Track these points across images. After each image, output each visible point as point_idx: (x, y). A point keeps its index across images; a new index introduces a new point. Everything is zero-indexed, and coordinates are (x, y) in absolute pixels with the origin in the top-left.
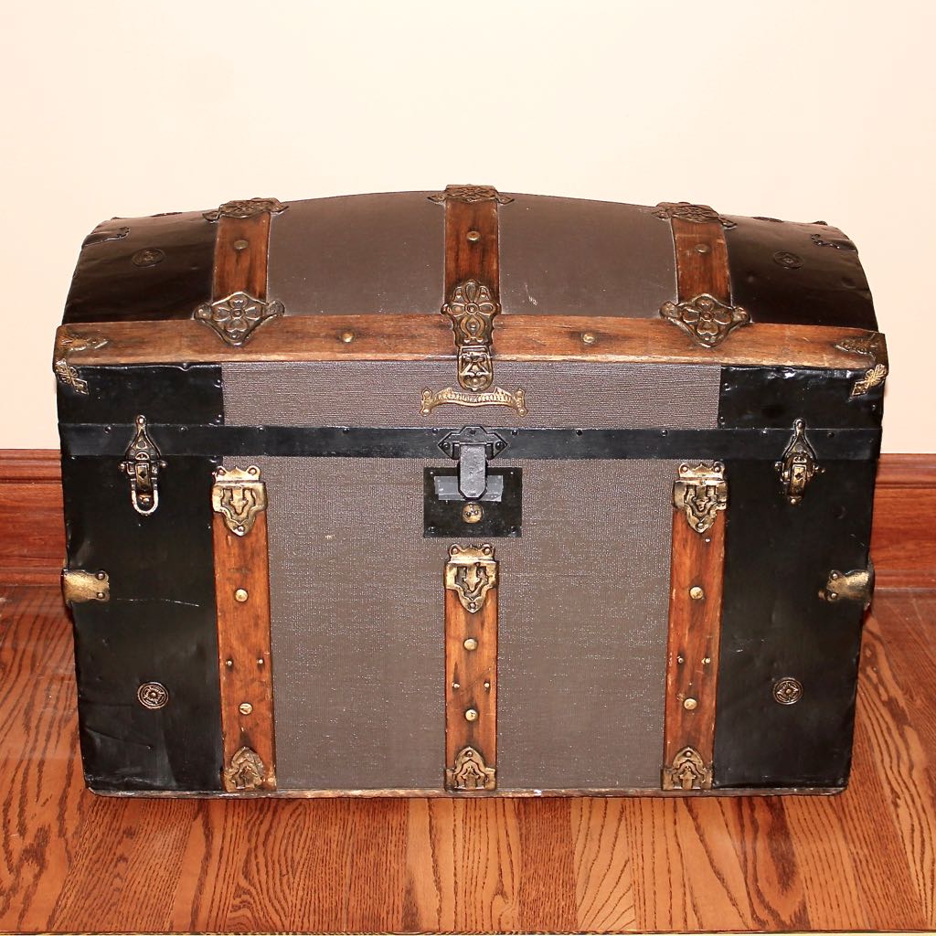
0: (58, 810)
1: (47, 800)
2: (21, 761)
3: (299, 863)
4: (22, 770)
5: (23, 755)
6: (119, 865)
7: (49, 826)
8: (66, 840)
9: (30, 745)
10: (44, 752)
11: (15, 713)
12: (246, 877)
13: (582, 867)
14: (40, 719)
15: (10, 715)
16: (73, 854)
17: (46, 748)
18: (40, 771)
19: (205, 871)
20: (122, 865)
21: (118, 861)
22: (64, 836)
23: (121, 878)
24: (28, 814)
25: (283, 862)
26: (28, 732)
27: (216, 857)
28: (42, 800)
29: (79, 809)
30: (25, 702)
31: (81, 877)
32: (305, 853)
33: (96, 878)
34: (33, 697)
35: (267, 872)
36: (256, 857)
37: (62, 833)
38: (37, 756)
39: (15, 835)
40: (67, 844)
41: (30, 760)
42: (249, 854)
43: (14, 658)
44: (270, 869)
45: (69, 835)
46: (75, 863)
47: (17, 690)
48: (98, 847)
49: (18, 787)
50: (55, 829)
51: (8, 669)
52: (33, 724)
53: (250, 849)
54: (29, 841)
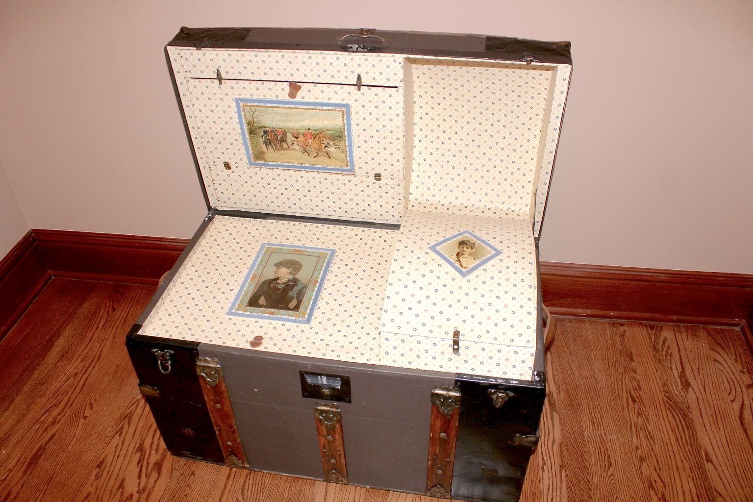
3: (266, 486)
6: (191, 477)
12: (242, 493)
16: (174, 467)
19: (225, 487)
20: (192, 478)
21: (191, 475)
23: (190, 488)
25: (260, 484)
27: (232, 478)
31: (173, 485)
32: (271, 479)
33: (179, 486)
35: (252, 490)
36: (249, 479)
39: (153, 452)
42: (246, 478)
44: (253, 489)
46: (173, 474)
53: (248, 474)
54: (158, 457)
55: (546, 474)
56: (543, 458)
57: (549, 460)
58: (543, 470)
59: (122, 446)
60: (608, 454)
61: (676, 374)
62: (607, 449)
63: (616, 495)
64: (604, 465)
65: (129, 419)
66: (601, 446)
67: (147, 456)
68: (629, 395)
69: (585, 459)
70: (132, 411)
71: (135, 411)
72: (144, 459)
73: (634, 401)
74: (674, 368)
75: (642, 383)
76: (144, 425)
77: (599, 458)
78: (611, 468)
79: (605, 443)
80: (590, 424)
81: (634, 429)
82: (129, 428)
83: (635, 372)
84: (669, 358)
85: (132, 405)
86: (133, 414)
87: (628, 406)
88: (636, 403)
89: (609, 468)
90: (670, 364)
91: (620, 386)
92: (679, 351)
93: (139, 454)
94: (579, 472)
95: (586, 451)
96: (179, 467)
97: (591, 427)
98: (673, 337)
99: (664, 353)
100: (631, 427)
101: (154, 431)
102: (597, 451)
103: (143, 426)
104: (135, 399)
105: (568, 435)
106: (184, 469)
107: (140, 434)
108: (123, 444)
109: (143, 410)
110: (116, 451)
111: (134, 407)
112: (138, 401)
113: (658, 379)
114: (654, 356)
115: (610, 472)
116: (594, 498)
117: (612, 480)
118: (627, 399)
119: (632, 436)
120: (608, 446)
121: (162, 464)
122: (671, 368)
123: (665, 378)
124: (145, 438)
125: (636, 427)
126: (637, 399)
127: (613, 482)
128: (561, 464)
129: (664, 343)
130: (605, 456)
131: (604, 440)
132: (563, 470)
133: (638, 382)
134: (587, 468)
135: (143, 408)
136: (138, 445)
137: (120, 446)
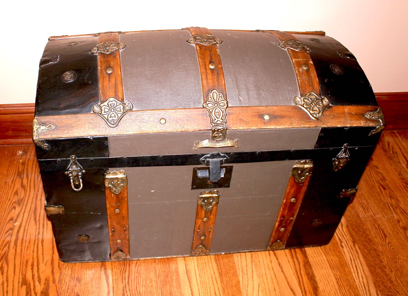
0: (51, 267)
1: (47, 262)
2: (35, 240)
4: (36, 246)
5: (35, 236)
7: (49, 277)
8: (56, 285)
9: (37, 231)
10: (43, 235)
11: (31, 212)
13: (244, 290)
14: (40, 216)
15: (29, 214)
16: (59, 293)
17: (43, 232)
18: (42, 246)
22: (55, 283)
24: (40, 271)
26: (36, 224)
28: (45, 262)
29: (59, 267)
30: (33, 206)
32: (144, 288)
34: (36, 204)
36: (126, 292)
37: (54, 281)
38: (40, 237)
39: (37, 283)
40: (56, 287)
41: (38, 239)
42: (123, 290)
43: (28, 183)
45: (57, 282)
47: (30, 201)
48: (68, 289)
49: (35, 255)
50: (51, 279)
51: (26, 189)
52: (37, 219)
53: (123, 287)
54: (43, 287)
55: (345, 249)
56: (339, 238)
57: (343, 238)
58: (342, 247)
59: (7, 283)
60: (381, 228)
61: (405, 166)
62: (379, 225)
63: (397, 257)
64: (381, 237)
65: (5, 259)
66: (375, 223)
67: (32, 287)
68: (379, 184)
69: (368, 234)
70: (6, 252)
71: (8, 252)
72: (31, 291)
73: (384, 189)
74: (401, 161)
75: (385, 175)
76: (21, 261)
77: (377, 232)
78: (387, 238)
79: (376, 221)
80: (361, 209)
81: (391, 208)
82: (8, 267)
83: (377, 168)
84: (395, 155)
85: (5, 246)
86: (8, 254)
87: (382, 192)
88: (386, 190)
89: (386, 239)
90: (398, 159)
91: (371, 179)
92: (400, 149)
93: (24, 287)
94: (367, 244)
95: (365, 228)
96: (63, 291)
97: (363, 211)
98: (393, 140)
99: (391, 152)
100: (389, 207)
101: (31, 266)
102: (373, 227)
103: (20, 263)
104: (5, 242)
105: (350, 219)
106: (68, 293)
107: (20, 270)
108: (7, 281)
109: (16, 250)
110: (3, 288)
111: (6, 248)
112: (8, 242)
113: (394, 171)
114: (386, 155)
115: (387, 241)
116: (383, 261)
117: (391, 246)
118: (379, 188)
119: (392, 213)
120: (379, 222)
121: (48, 292)
122: (400, 162)
123: (398, 169)
124: (26, 273)
125: (392, 207)
126: (385, 187)
127: (392, 248)
128: (353, 240)
129: (388, 145)
130: (380, 230)
131: (374, 219)
132: (356, 245)
133: (381, 174)
134: (371, 241)
135: (15, 248)
136: (21, 280)
137: (5, 282)
